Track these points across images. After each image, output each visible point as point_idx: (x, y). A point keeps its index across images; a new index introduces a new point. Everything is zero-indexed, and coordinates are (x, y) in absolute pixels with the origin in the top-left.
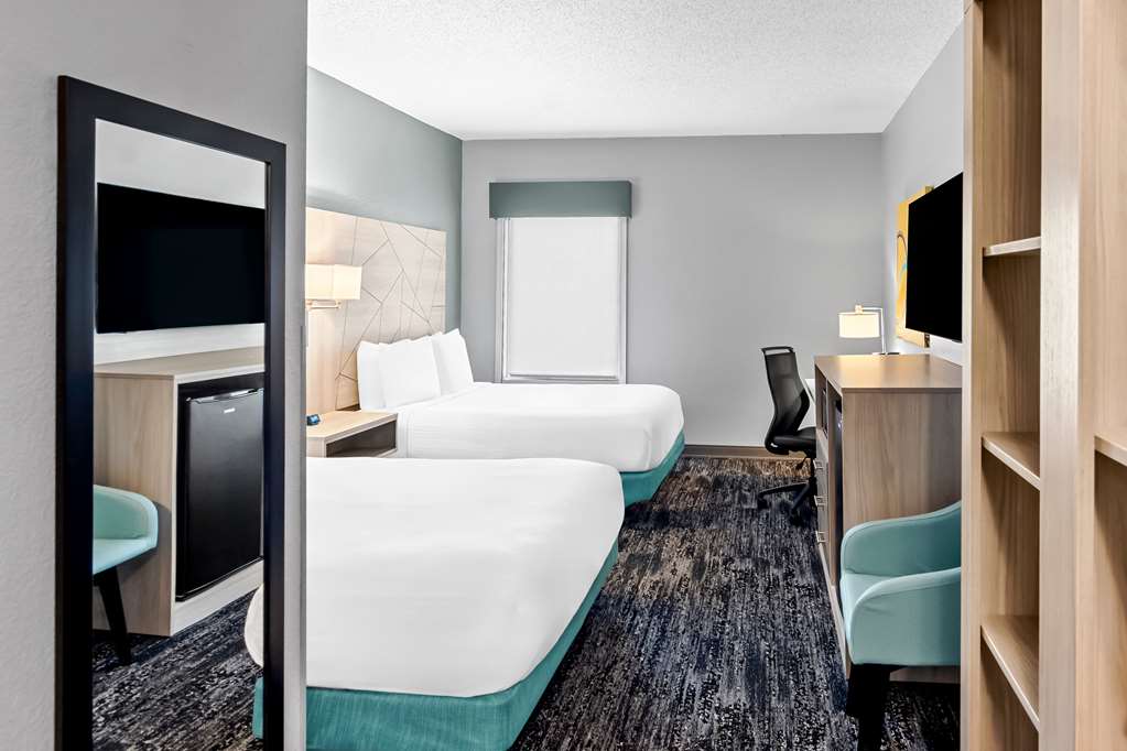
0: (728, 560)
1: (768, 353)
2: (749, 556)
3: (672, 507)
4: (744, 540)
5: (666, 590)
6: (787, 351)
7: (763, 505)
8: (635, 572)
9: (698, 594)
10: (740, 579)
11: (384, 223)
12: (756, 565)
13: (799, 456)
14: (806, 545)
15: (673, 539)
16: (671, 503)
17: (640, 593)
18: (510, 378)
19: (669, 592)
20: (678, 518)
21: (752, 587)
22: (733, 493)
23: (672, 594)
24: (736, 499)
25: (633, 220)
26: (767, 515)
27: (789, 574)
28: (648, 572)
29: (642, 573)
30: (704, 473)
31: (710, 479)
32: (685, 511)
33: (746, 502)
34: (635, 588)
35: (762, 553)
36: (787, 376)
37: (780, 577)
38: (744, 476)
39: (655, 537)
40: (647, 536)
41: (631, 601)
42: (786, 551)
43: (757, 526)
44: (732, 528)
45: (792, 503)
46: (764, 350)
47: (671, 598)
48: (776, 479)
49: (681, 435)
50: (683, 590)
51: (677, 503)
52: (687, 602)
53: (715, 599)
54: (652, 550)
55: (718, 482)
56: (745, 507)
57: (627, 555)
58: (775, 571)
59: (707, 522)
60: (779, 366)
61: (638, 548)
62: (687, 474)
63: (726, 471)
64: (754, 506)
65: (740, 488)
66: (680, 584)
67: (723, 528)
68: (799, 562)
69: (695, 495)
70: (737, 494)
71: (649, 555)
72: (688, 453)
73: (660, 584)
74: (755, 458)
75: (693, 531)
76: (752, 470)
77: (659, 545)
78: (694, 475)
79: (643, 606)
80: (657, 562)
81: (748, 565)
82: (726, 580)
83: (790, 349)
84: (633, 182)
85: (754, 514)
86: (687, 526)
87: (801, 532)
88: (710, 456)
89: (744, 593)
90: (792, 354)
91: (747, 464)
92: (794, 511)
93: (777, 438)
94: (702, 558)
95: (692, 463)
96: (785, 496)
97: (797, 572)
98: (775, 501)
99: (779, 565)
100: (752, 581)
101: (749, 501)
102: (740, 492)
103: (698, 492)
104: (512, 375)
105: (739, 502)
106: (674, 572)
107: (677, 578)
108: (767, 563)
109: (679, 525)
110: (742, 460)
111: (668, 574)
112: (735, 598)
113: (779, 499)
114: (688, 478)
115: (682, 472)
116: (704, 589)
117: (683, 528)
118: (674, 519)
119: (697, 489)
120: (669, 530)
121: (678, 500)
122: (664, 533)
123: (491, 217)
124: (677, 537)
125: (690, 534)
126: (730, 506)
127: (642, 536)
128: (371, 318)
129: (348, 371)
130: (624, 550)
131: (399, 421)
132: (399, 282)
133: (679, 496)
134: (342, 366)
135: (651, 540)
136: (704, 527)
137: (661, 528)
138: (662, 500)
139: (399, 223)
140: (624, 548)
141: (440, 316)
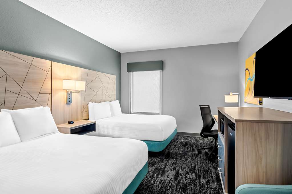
0: (187, 173)
1: (201, 107)
2: (194, 172)
3: (171, 151)
4: (193, 165)
5: (164, 184)
6: (208, 106)
7: (199, 153)
8: (155, 175)
9: (175, 188)
10: (191, 182)
11: (97, 72)
12: (196, 176)
13: (211, 139)
14: (214, 170)
15: (170, 163)
16: (172, 150)
17: (155, 185)
18: (133, 113)
19: (165, 185)
20: (173, 155)
21: (194, 186)
22: (190, 147)
23: (166, 186)
24: (191, 150)
25: (163, 71)
26: (201, 156)
27: (208, 182)
28: (160, 176)
29: (158, 176)
30: (182, 141)
31: (184, 143)
32: (175, 153)
33: (194, 151)
34: (154, 182)
35: (198, 172)
36: (208, 114)
37: (205, 183)
38: (194, 142)
39: (165, 162)
40: (162, 161)
41: (152, 187)
42: (207, 171)
43: (197, 160)
44: (189, 160)
45: (210, 153)
46: (200, 106)
47: (166, 188)
48: (204, 144)
49: (176, 129)
50: (170, 185)
51: (173, 150)
52: (171, 191)
53: (181, 190)
54: (163, 167)
55: (186, 144)
56: (194, 153)
57: (155, 168)
58: (203, 180)
59: (181, 158)
60: (205, 111)
62: (178, 140)
63: (189, 140)
64: (197, 153)
65: (192, 146)
66: (169, 182)
67: (186, 160)
68: (212, 177)
69: (179, 148)
70: (192, 148)
71: (161, 169)
72: (178, 134)
73: (163, 182)
74: (198, 137)
75: (177, 160)
76: (196, 140)
77: (165, 165)
78: (179, 141)
79: (155, 190)
80: (164, 172)
81: (193, 176)
82: (185, 182)
83: (209, 106)
84: (163, 61)
85: (196, 156)
86: (175, 158)
87: (212, 164)
88: (185, 136)
89: (191, 189)
90: (209, 107)
91: (195, 138)
92: (210, 156)
93: (204, 133)
94: (178, 171)
95: (179, 137)
96: (207, 150)
97: (211, 182)
98: (203, 152)
99: (204, 178)
100: (195, 184)
101: (195, 151)
102: (193, 148)
103: (180, 147)
104: (133, 112)
105: (192, 151)
106: (168, 176)
107: (169, 179)
108: (200, 176)
109: (173, 158)
110: (194, 137)
111: (166, 177)
112: (188, 191)
113: (205, 151)
114: (178, 142)
115: (176, 140)
116: (177, 185)
117: (174, 159)
118: (171, 156)
119: (180, 145)
120: (169, 160)
121: (174, 149)
122: (168, 160)
123: (127, 72)
124: (171, 162)
125: (176, 162)
126: (189, 152)
127: (161, 161)
128: (93, 96)
129: (86, 110)
130: (154, 166)
131: (97, 124)
132: (102, 87)
133: (174, 148)
134: (84, 108)
135: (163, 163)
136: (180, 159)
137: (167, 159)
138: (169, 148)
139: (102, 72)
140: (154, 165)
141: (114, 97)
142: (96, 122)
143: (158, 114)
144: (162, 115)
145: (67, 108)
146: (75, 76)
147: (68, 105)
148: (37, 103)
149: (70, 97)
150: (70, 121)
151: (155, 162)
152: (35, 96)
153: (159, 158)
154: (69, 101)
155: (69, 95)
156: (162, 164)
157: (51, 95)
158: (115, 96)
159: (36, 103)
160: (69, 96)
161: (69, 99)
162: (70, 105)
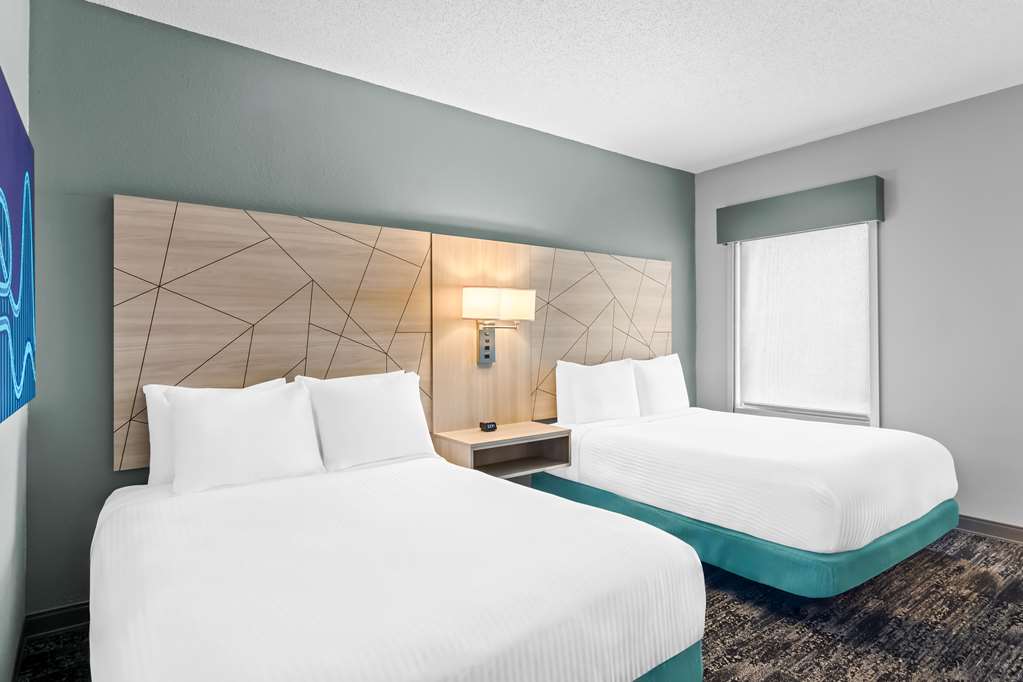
3: (900, 612)
11: (589, 254)
15: (867, 670)
16: (904, 604)
18: (744, 407)
20: (900, 634)
25: (885, 225)
30: (995, 569)
31: (1001, 582)
32: (920, 626)
39: (837, 656)
40: (823, 651)
51: (914, 609)
55: (1015, 591)
57: (771, 672)
59: (949, 662)
61: (796, 667)
62: (963, 562)
69: (954, 603)
75: (911, 668)
78: (971, 568)
84: (884, 177)
95: (982, 547)
103: (964, 599)
104: (747, 404)
109: (893, 649)
114: (960, 569)
115: (954, 558)
117: (897, 656)
118: (890, 635)
119: (965, 592)
120: (869, 652)
121: (920, 601)
122: (858, 655)
123: (719, 242)
124: (876, 671)
125: (903, 674)
126: (1016, 645)
127: (818, 647)
128: (574, 340)
129: (545, 387)
130: (773, 661)
131: (573, 438)
132: (610, 307)
133: (926, 596)
134: (540, 381)
135: (827, 658)
136: (939, 670)
137: (859, 643)
138: (892, 594)
139: (609, 254)
140: (774, 657)
141: (664, 340)
142: (570, 431)
143: (860, 420)
144: (881, 426)
145: (482, 379)
146: (505, 274)
147: (486, 370)
148: (389, 360)
149: (487, 344)
150: (486, 422)
151: (787, 646)
152: (382, 339)
153: (815, 632)
154: (487, 356)
155: (487, 338)
156: (818, 664)
157: (428, 335)
158: (670, 338)
159: (386, 362)
160: (487, 341)
161: (487, 348)
162: (491, 370)
